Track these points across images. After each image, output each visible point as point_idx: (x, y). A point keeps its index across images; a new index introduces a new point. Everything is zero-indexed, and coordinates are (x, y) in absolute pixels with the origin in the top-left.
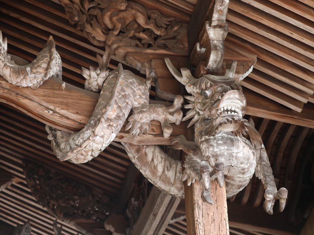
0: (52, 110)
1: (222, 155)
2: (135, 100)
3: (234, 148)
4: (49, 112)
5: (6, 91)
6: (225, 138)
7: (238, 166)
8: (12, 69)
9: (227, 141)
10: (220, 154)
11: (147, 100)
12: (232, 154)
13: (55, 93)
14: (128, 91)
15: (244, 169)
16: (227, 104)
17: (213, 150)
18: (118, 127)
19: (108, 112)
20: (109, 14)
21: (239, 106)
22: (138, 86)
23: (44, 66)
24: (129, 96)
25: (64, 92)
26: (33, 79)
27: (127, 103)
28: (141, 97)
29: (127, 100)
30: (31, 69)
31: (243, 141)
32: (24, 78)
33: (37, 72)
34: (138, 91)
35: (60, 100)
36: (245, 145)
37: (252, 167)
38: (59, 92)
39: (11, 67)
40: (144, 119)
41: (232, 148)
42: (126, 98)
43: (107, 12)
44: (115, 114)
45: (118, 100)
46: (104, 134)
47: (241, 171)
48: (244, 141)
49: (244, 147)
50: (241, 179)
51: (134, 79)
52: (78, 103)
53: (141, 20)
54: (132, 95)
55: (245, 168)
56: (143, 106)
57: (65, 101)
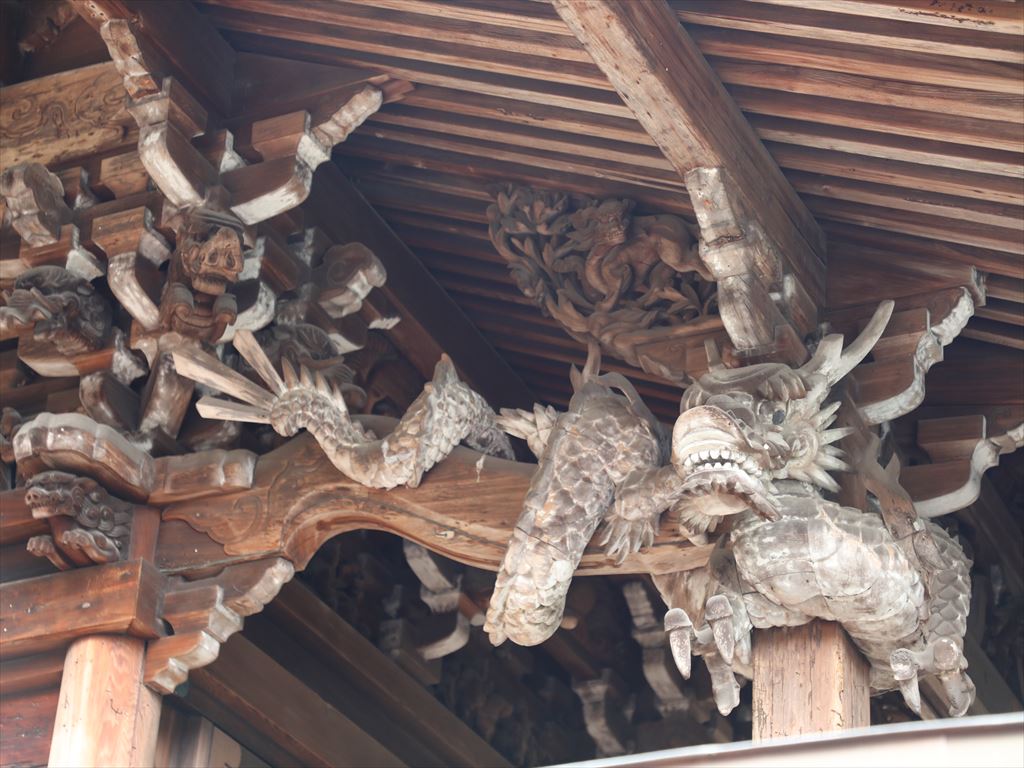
0: (452, 529)
1: (782, 573)
2: (612, 468)
3: (811, 549)
4: (446, 535)
5: (361, 506)
6: (781, 527)
7: (840, 594)
8: (353, 454)
9: (787, 534)
10: (775, 570)
11: (646, 461)
12: (807, 565)
13: (459, 488)
14: (588, 450)
15: (862, 600)
16: (692, 445)
17: (755, 564)
18: (568, 542)
19: (532, 513)
20: (594, 262)
21: (728, 445)
22: (621, 431)
23: (412, 430)
24: (590, 462)
25: (478, 481)
26: (397, 467)
27: (587, 480)
28: (627, 455)
29: (586, 473)
30: (390, 442)
31: (838, 526)
32: (379, 470)
33: (401, 448)
34: (621, 442)
35: (469, 500)
36: (845, 534)
37: (887, 589)
38: (468, 483)
39: (350, 450)
40: (632, 510)
41: (803, 550)
42: (583, 469)
43: (592, 257)
44: (553, 513)
45: (559, 477)
46: (532, 568)
47: (857, 604)
48: (845, 522)
49: (840, 540)
50: (880, 626)
51: (611, 413)
52: (507, 500)
53: (670, 256)
54: (600, 458)
55: (864, 595)
56: (634, 478)
57: (479, 502)
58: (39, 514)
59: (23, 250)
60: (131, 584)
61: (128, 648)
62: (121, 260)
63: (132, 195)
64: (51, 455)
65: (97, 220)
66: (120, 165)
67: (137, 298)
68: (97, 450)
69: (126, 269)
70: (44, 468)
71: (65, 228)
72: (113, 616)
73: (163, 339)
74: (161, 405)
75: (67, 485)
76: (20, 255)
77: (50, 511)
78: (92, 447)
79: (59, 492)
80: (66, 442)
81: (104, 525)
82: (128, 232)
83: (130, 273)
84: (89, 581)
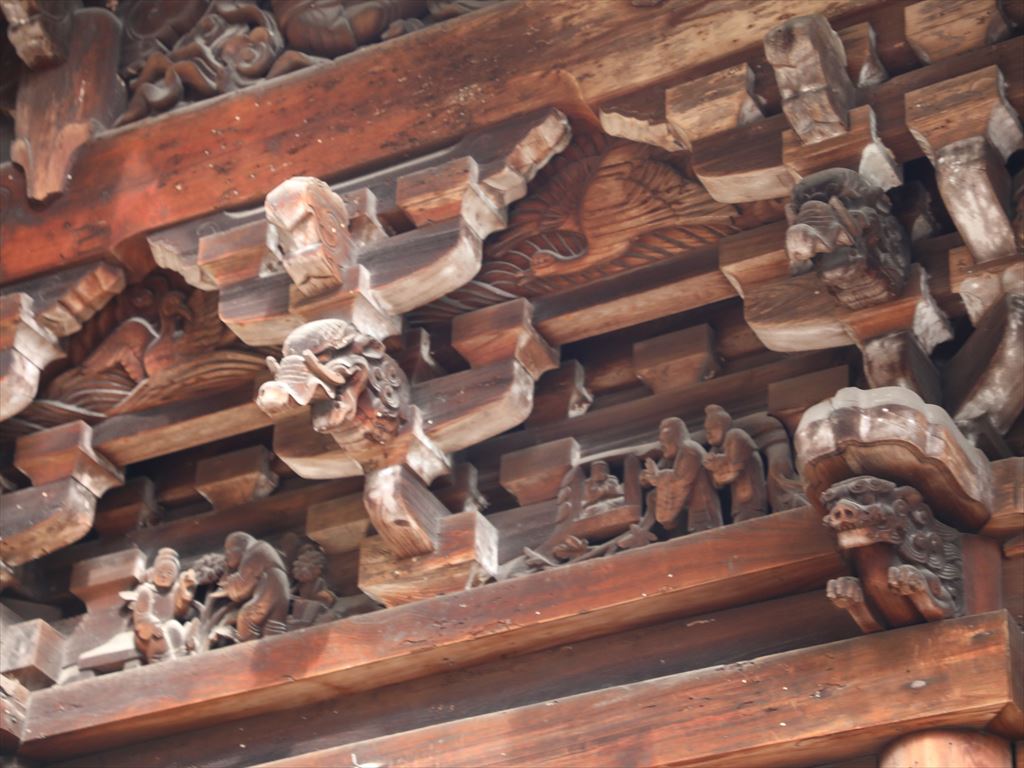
58: (848, 540)
59: (788, 151)
60: (993, 649)
61: (990, 752)
62: (957, 151)
63: (959, 54)
64: (863, 451)
65: (909, 95)
66: (939, 10)
67: (981, 208)
68: (932, 441)
69: (968, 163)
70: (846, 473)
71: (857, 112)
72: (969, 700)
73: (1009, 275)
74: (1003, 378)
75: (884, 496)
76: (784, 159)
77: (868, 535)
78: (925, 437)
79: (878, 505)
80: (892, 428)
81: (935, 561)
82: (970, 107)
83: (975, 169)
84: (917, 647)
